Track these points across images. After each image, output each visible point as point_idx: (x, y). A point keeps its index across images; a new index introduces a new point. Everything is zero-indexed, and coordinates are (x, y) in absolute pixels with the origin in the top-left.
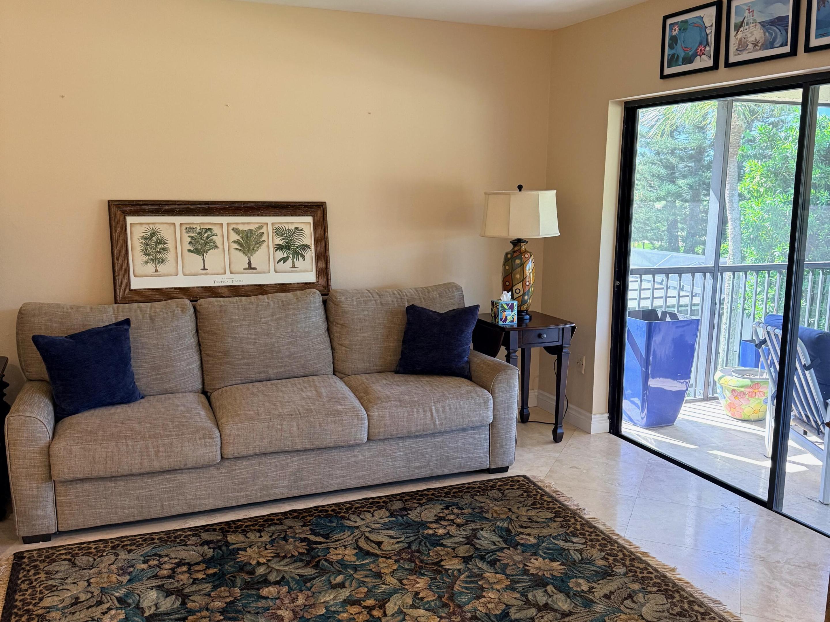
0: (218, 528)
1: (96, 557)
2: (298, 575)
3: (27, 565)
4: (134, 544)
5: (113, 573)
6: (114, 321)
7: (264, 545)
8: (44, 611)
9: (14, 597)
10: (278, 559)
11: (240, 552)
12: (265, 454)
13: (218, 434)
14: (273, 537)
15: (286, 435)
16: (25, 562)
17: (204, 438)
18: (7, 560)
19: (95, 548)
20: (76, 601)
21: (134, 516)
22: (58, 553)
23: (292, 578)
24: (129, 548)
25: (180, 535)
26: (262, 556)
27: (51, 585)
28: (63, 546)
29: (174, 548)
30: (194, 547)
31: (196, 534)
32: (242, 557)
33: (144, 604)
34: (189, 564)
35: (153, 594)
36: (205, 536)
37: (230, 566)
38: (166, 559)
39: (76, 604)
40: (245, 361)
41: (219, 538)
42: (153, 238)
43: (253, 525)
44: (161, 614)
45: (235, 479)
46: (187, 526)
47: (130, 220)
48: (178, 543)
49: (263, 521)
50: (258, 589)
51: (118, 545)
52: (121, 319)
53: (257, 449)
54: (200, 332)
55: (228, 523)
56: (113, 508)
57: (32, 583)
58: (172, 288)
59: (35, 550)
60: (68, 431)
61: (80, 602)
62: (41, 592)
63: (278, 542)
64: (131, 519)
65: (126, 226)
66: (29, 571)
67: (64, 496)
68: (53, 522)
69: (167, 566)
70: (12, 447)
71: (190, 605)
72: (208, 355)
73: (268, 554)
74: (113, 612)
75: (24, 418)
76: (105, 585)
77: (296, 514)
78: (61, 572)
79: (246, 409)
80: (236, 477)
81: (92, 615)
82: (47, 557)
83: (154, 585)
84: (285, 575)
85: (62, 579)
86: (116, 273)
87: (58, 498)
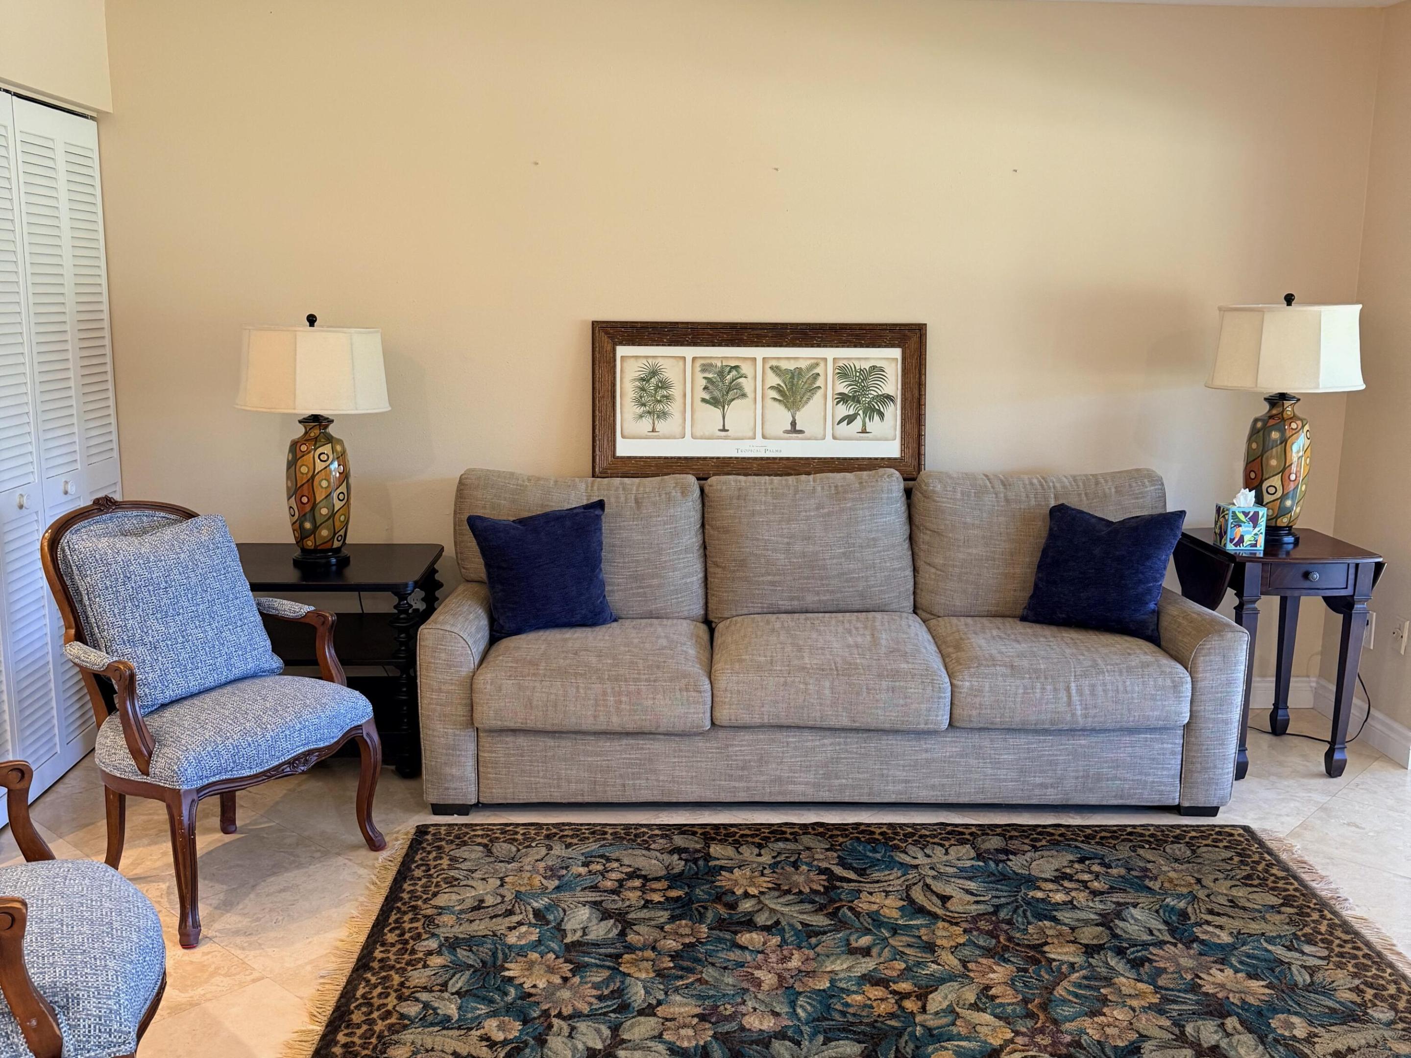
0: (700, 831)
1: (520, 847)
2: (801, 923)
3: (429, 845)
4: (578, 836)
5: (538, 873)
6: (585, 502)
7: (761, 869)
8: (435, 911)
9: (401, 887)
10: (777, 894)
11: (723, 873)
12: (780, 727)
13: (708, 687)
14: (778, 859)
15: (812, 700)
16: (428, 840)
17: (687, 690)
18: (407, 834)
19: (524, 834)
20: (479, 906)
21: (583, 795)
22: (473, 833)
23: (792, 926)
24: (569, 840)
25: (644, 833)
26: (753, 884)
27: (453, 877)
28: (482, 825)
29: (630, 851)
30: (658, 854)
31: (667, 835)
32: (724, 880)
33: (568, 926)
34: (645, 878)
35: (584, 913)
36: (679, 841)
37: (703, 891)
38: (615, 865)
39: (479, 909)
40: (769, 578)
41: (698, 846)
42: (653, 380)
43: (752, 836)
44: (588, 944)
45: (732, 760)
46: (658, 822)
47: (622, 351)
48: (639, 844)
49: (769, 833)
50: (735, 933)
51: (555, 834)
52: (595, 499)
53: (766, 717)
54: (707, 527)
55: (716, 827)
56: (554, 779)
57: (429, 870)
58: (674, 458)
59: (445, 825)
60: (500, 658)
61: (484, 908)
62: (437, 885)
63: (783, 868)
64: (579, 799)
65: (615, 360)
66: (429, 853)
67: (489, 752)
68: (473, 788)
69: (614, 876)
70: (424, 672)
71: (631, 938)
72: (716, 565)
73: (764, 882)
74: (524, 929)
75: (441, 632)
76: (523, 889)
77: (821, 830)
78: (470, 860)
79: (755, 652)
80: (734, 758)
81: (494, 928)
82: (458, 837)
83: (589, 899)
84: (782, 919)
85: (469, 871)
86: (597, 431)
87: (481, 754)
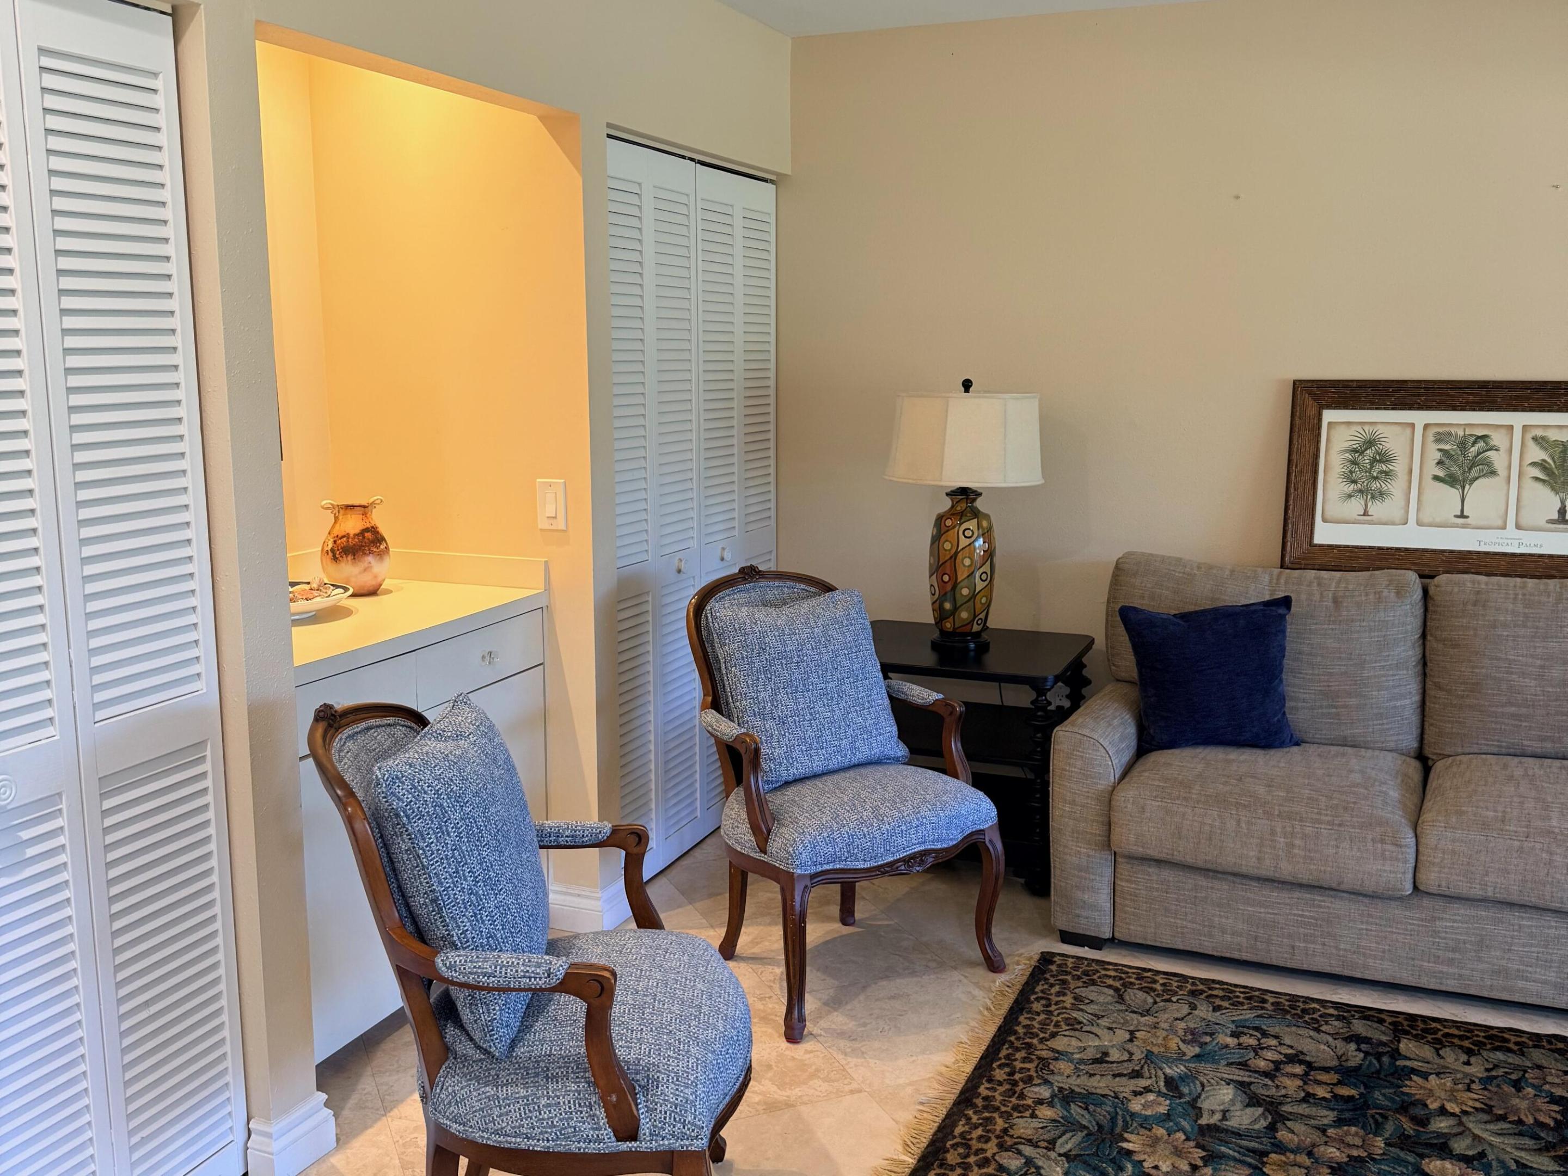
0: (1389, 1020)
1: (1158, 1000)
2: (1516, 1162)
3: (1052, 976)
4: (1230, 998)
5: (1175, 1033)
6: (1267, 598)
7: (1467, 1081)
8: (1051, 1054)
9: (1017, 1018)
10: (1486, 1117)
11: (1414, 1078)
12: (1511, 905)
13: (1411, 841)
14: (1494, 1073)
15: (1558, 876)
16: (1052, 971)
17: (1382, 841)
18: (1030, 958)
19: (1163, 985)
20: (1102, 1059)
21: (1240, 950)
22: (1103, 972)
23: (1502, 1163)
24: (1218, 1002)
25: (1315, 1011)
26: (1453, 1099)
27: (1075, 1019)
28: (1116, 964)
29: (1294, 1029)
30: (1330, 1039)
31: (1344, 1018)
32: (1414, 1087)
33: (1205, 1105)
34: (1310, 1066)
35: (1227, 1094)
36: (1360, 1027)
37: (1384, 1095)
38: (1273, 1042)
39: (1101, 1063)
40: (1512, 710)
41: (1384, 1038)
42: (1369, 452)
43: (1461, 1038)
44: (1227, 1131)
45: (1440, 938)
46: (1335, 998)
47: (1329, 416)
48: (1306, 1022)
49: (1484, 1037)
50: (1422, 1156)
51: (1202, 992)
52: (1280, 595)
53: (1490, 889)
54: (1429, 638)
55: (1412, 1018)
56: (1205, 926)
57: (1049, 1005)
58: (1392, 549)
59: (1073, 957)
60: (1147, 774)
61: (1107, 1062)
62: (1057, 1025)
63: (1498, 1086)
64: (1236, 955)
65: (1320, 427)
66: (1052, 986)
67: (1127, 881)
68: (1108, 919)
69: (1270, 1055)
70: (1057, 779)
71: (1283, 1135)
72: (1439, 687)
73: (1470, 1100)
74: (1151, 1097)
75: (1079, 736)
76: (1155, 1050)
77: (1560, 1045)
78: (1097, 1004)
79: (1481, 804)
80: (1443, 935)
81: (1116, 1089)
82: (1086, 973)
83: (1235, 1078)
84: (1489, 1151)
85: (1095, 1015)
86: (1290, 512)
87: (1118, 882)
